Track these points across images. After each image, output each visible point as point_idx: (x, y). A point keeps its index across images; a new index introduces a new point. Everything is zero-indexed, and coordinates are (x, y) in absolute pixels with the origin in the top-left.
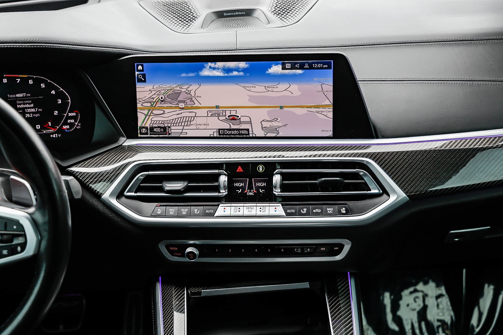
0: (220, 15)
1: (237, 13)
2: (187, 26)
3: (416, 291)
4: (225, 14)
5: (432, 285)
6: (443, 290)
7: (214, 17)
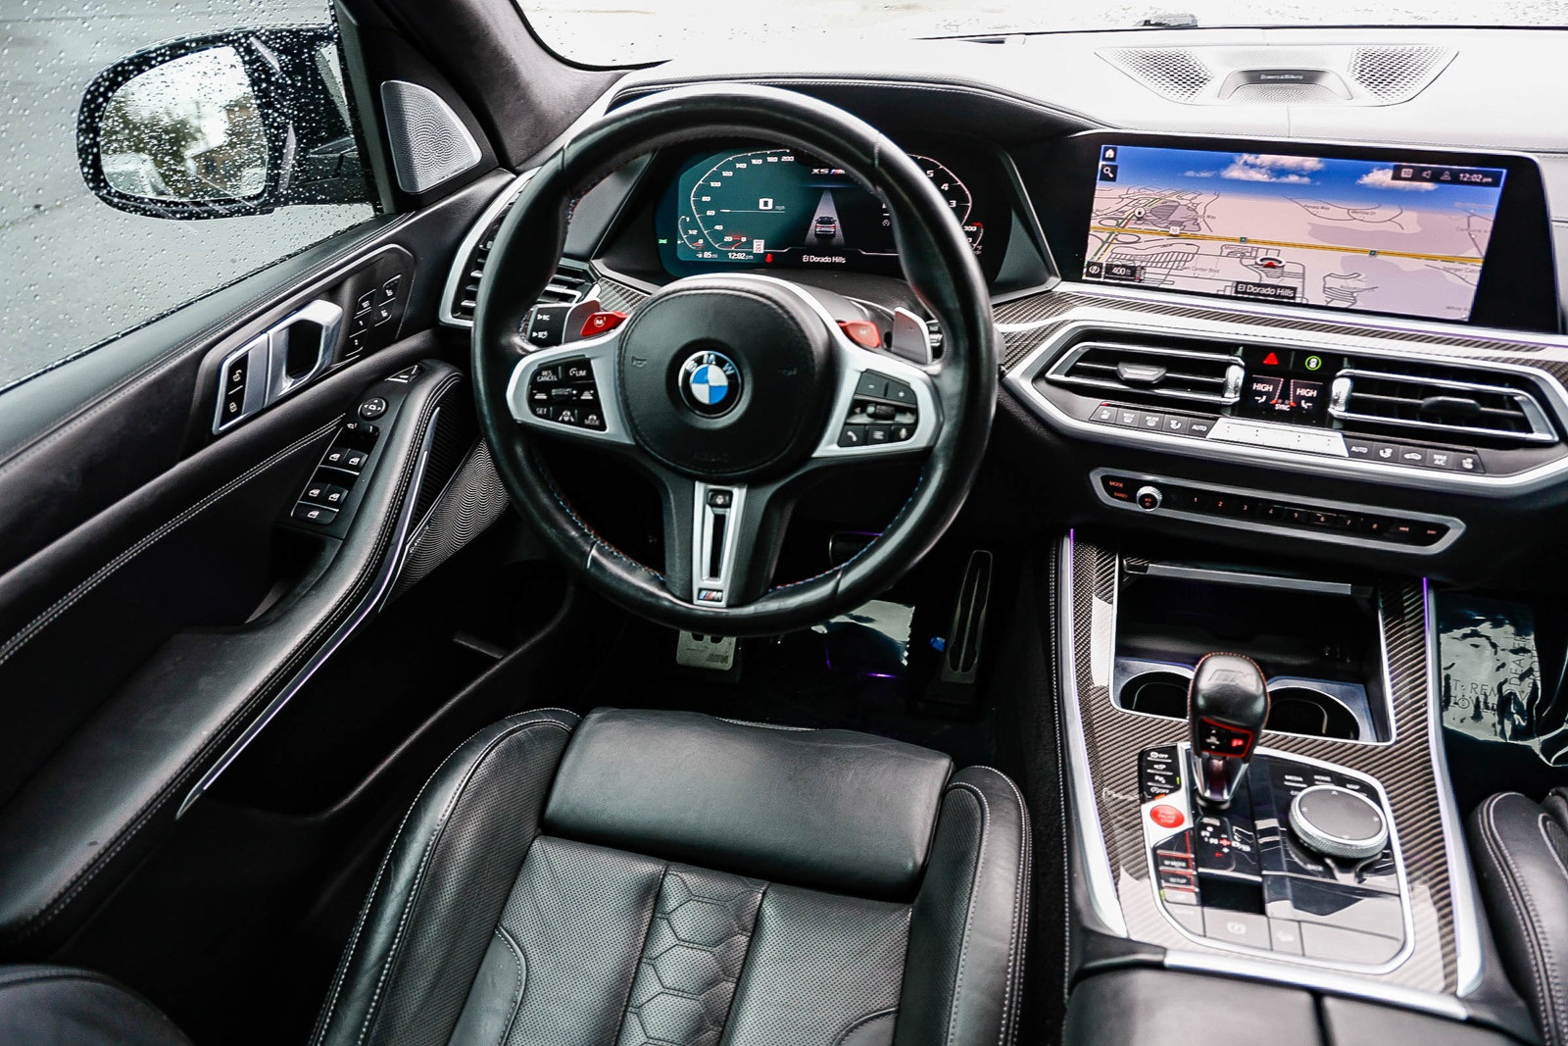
0: (1255, 77)
1: (1287, 77)
2: (1190, 92)
3: (1475, 634)
4: (1263, 77)
5: (1509, 629)
6: (1530, 642)
7: (1242, 80)
